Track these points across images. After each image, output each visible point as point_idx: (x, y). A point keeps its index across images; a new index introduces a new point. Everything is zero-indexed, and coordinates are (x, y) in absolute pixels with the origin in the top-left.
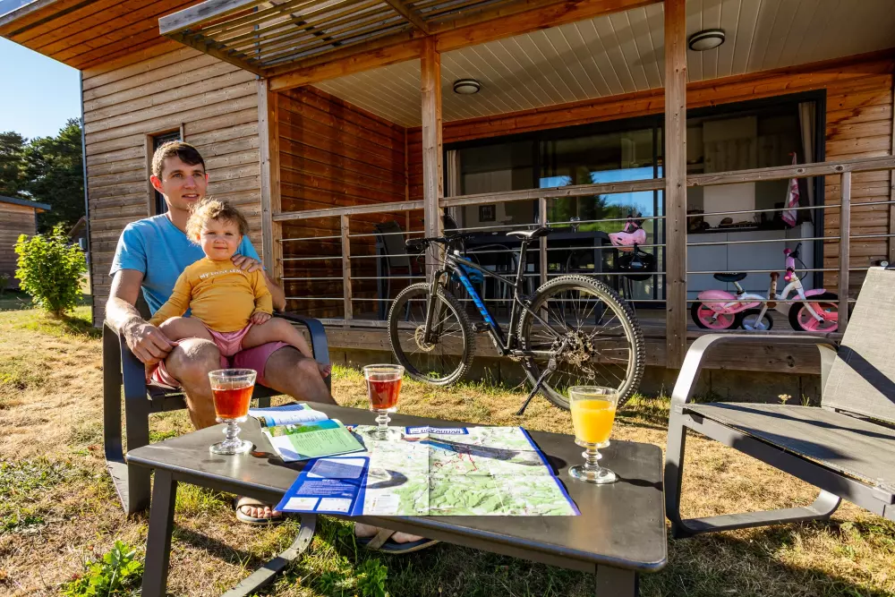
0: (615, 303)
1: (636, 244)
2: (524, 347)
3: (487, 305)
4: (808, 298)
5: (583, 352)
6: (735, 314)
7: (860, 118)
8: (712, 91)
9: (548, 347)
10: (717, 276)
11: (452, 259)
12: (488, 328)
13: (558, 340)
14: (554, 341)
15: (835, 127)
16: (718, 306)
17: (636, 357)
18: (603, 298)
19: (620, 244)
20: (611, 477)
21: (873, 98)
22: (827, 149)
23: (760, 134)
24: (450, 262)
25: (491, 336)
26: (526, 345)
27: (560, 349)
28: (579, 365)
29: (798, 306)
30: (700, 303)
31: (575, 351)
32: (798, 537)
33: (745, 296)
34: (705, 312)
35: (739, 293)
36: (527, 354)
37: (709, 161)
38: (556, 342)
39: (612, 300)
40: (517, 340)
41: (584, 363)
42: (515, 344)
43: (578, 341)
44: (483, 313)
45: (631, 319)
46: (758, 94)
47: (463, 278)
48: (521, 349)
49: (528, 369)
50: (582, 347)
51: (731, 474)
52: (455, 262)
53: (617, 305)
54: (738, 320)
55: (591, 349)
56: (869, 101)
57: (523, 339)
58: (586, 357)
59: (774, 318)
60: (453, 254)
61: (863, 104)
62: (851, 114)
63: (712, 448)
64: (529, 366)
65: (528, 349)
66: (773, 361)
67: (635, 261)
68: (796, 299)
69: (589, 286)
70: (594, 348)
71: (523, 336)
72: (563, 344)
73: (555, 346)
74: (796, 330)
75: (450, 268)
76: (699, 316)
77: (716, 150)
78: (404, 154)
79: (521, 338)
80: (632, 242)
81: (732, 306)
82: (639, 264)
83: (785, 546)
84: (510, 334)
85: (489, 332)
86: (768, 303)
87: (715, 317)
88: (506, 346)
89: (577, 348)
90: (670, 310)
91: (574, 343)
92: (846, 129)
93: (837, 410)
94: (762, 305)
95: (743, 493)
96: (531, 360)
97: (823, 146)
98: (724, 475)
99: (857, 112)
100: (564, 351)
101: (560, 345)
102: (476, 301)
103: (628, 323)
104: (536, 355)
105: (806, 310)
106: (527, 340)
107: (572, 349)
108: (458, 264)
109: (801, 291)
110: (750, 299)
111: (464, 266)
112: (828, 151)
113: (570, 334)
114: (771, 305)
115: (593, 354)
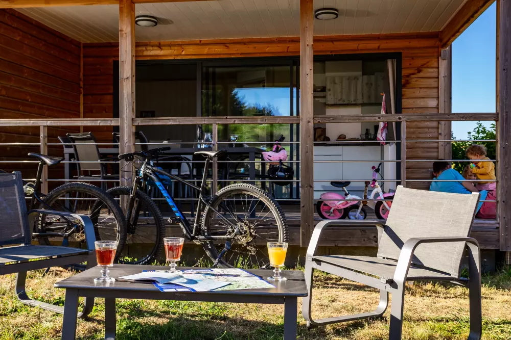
0: (270, 202)
1: (281, 160)
2: (206, 234)
3: (176, 203)
4: (385, 198)
5: (249, 235)
6: (344, 209)
7: (421, 75)
8: (331, 43)
9: (224, 234)
10: (333, 183)
11: (149, 168)
12: (179, 220)
13: (232, 228)
14: (228, 228)
15: (407, 79)
16: (333, 203)
17: (283, 238)
18: (262, 199)
19: (270, 160)
20: (285, 279)
21: (428, 62)
22: (403, 93)
23: (363, 74)
24: (148, 171)
25: (182, 226)
26: (208, 232)
27: (233, 234)
28: (245, 245)
29: (380, 203)
30: (322, 202)
31: (243, 235)
32: (366, 324)
33: (350, 197)
34: (326, 207)
35: (346, 195)
36: (208, 239)
37: (330, 90)
38: (230, 229)
39: (268, 200)
40: (200, 229)
41: (248, 244)
42: (199, 231)
43: (245, 228)
44: (174, 209)
45: (280, 213)
46: (361, 50)
47: (158, 183)
48: (204, 235)
49: (209, 249)
50: (248, 232)
51: (338, 303)
52: (153, 171)
53: (271, 204)
54: (346, 213)
55: (254, 234)
56: (425, 64)
57: (206, 228)
58: (250, 239)
59: (367, 211)
60: (149, 165)
61: (422, 66)
62: (416, 71)
63: (328, 292)
64: (210, 247)
65: (209, 235)
66: (366, 239)
67: (280, 171)
68: (378, 199)
69: (254, 190)
70: (255, 233)
71: (205, 226)
72: (235, 230)
73: (229, 232)
74: (379, 219)
75: (148, 176)
76: (321, 210)
77: (335, 83)
78: (79, 66)
79: (204, 227)
80: (278, 159)
81: (342, 204)
82: (282, 174)
83: (360, 328)
84: (195, 225)
85: (180, 224)
86: (363, 202)
87: (331, 211)
88: (192, 233)
89: (245, 233)
90: (303, 207)
91: (243, 229)
92: (413, 81)
93: (384, 258)
94: (359, 202)
95: (343, 310)
96: (211, 243)
97: (401, 92)
98: (333, 304)
99: (419, 71)
100: (236, 235)
101: (233, 231)
102: (168, 200)
103: (278, 215)
104: (215, 239)
105: (384, 206)
106: (208, 229)
107: (241, 234)
108: (154, 172)
109: (381, 194)
110: (353, 198)
111: (157, 174)
112: (403, 95)
113: (239, 224)
114: (365, 203)
115: (254, 237)
